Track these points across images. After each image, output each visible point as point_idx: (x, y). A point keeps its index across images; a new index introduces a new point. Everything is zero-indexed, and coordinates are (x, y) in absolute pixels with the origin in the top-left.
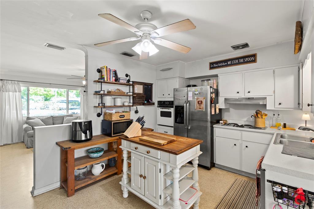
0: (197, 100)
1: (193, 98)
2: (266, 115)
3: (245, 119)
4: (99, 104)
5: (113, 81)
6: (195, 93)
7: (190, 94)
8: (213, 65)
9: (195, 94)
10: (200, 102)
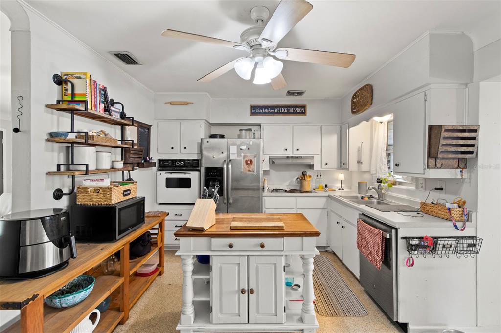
0: (244, 158)
1: (239, 155)
2: (310, 177)
3: (287, 183)
4: (59, 166)
5: (101, 112)
6: (241, 148)
7: (233, 149)
8: (255, 110)
9: (241, 150)
10: (249, 162)
